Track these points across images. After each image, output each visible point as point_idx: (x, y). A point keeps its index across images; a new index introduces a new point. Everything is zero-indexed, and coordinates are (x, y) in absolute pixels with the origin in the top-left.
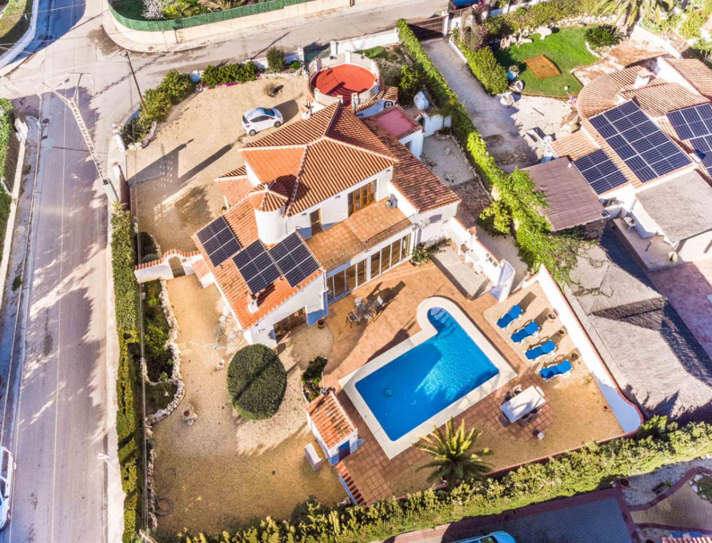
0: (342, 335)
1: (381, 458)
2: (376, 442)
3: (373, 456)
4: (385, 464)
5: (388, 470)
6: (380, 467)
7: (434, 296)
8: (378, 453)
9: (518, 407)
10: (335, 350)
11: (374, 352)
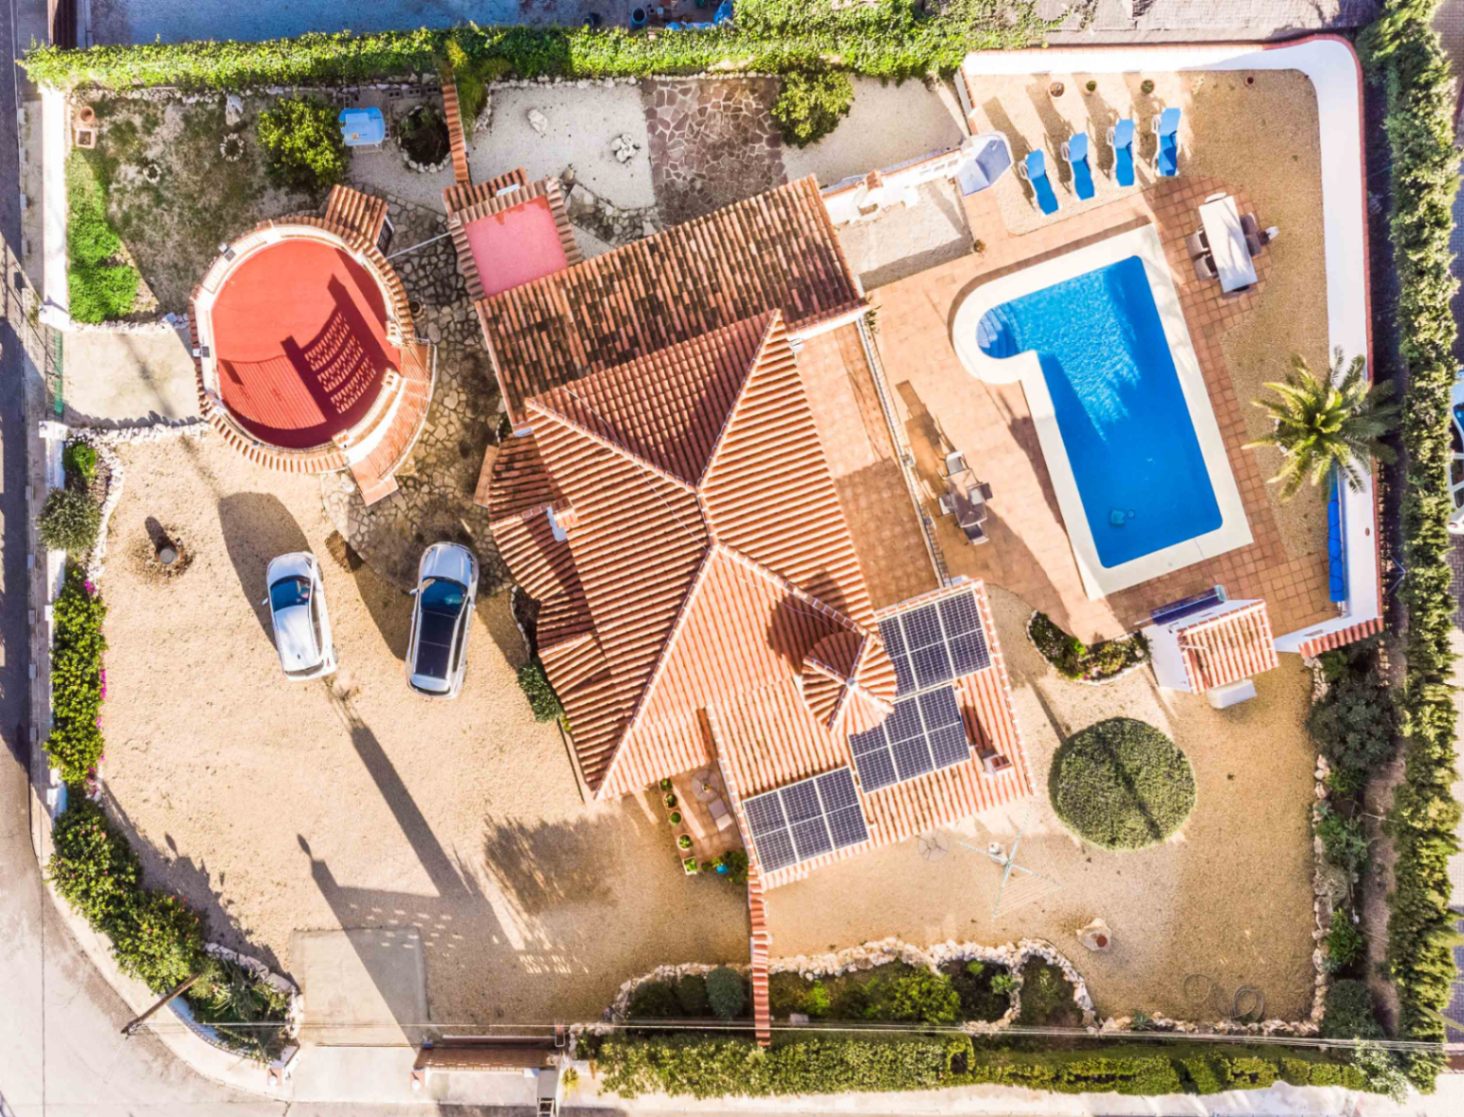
0: (992, 563)
1: (1246, 557)
2: (1217, 559)
3: (1240, 572)
4: (1258, 554)
5: (1268, 553)
6: (1261, 565)
7: (950, 324)
8: (1237, 560)
9: (1231, 256)
10: (1021, 588)
11: (1045, 505)
